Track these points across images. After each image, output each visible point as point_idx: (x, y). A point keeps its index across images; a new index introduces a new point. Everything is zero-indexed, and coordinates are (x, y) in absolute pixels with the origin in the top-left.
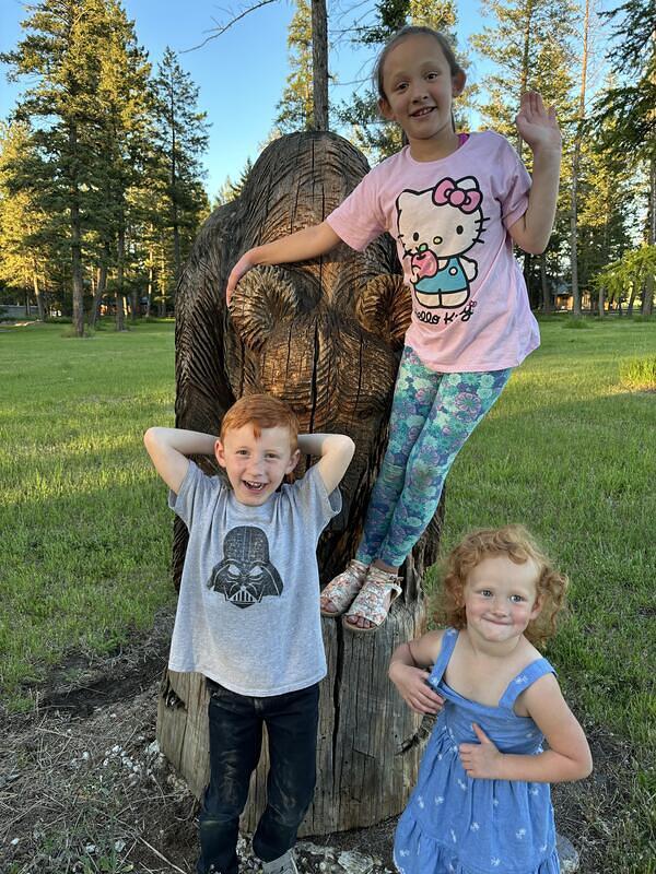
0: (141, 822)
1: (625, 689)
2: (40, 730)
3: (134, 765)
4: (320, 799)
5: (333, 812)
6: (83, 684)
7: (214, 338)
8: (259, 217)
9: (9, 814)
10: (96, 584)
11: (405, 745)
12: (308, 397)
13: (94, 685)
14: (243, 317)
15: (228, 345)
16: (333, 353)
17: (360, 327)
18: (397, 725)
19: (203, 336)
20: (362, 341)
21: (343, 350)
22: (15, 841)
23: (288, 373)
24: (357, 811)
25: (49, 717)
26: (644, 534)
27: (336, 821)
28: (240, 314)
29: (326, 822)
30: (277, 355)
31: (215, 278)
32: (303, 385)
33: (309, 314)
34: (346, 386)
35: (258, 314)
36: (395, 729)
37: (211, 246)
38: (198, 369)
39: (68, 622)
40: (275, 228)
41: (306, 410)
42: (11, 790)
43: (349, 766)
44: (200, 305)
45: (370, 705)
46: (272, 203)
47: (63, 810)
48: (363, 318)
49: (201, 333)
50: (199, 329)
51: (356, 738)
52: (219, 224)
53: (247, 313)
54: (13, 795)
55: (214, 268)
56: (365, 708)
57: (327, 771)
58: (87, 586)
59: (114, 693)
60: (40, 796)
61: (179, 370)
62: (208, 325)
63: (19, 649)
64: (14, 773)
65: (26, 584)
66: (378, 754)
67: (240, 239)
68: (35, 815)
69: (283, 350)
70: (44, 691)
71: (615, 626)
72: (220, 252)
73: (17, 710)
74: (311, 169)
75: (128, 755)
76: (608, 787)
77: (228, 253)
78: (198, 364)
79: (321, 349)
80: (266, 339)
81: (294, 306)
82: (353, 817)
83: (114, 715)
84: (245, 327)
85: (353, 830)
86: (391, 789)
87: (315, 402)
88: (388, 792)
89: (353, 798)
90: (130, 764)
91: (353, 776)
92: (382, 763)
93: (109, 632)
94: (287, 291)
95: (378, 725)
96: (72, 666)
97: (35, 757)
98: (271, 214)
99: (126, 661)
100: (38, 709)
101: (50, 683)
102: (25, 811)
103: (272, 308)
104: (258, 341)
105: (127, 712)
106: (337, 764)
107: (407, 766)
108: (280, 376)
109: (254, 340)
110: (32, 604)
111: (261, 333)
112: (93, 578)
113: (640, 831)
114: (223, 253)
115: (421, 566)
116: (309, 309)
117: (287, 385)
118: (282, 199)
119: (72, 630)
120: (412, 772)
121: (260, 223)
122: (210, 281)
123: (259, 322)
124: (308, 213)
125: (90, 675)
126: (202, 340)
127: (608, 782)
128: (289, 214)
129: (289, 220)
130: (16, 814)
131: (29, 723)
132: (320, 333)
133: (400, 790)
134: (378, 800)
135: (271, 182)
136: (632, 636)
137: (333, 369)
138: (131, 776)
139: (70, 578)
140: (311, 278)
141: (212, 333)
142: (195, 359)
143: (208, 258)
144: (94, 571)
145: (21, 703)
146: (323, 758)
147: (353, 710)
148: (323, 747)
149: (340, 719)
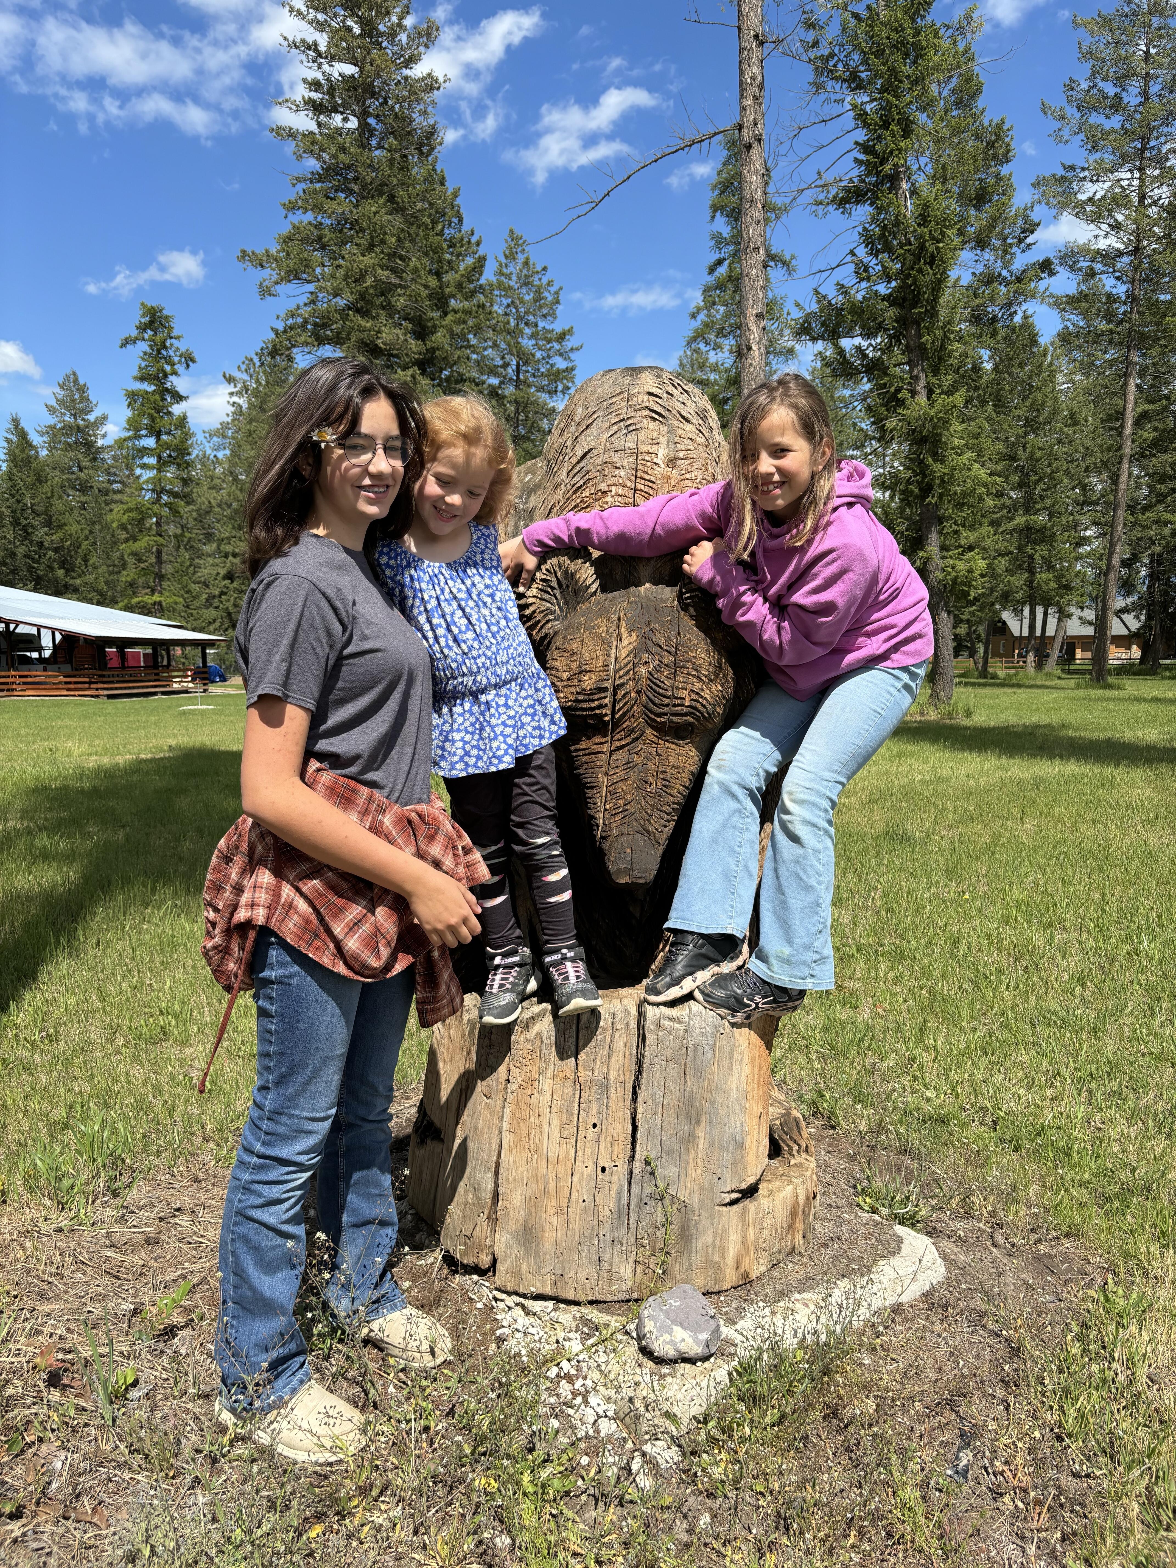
4: (609, 1251)
5: (625, 1270)
11: (733, 1196)
12: (603, 706)
14: (527, 605)
16: (640, 649)
20: (678, 634)
23: (579, 674)
27: (629, 1282)
29: (616, 1284)
32: (599, 690)
34: (654, 692)
35: (546, 600)
40: (574, 492)
41: (604, 723)
45: (680, 1128)
46: (573, 459)
51: (660, 1171)
56: (673, 1130)
57: (620, 1213)
66: (691, 1197)
74: (624, 416)
79: (624, 643)
81: (594, 587)
86: (711, 1252)
87: (613, 712)
88: (707, 1255)
89: (654, 1254)
92: (697, 1213)
95: (692, 1158)
98: (571, 475)
103: (563, 592)
106: (633, 1206)
107: (735, 1226)
108: (570, 679)
109: (541, 634)
117: (579, 690)
118: (585, 455)
132: (623, 624)
133: (724, 1255)
137: (640, 670)
146: (613, 1194)
147: (657, 1132)
148: (615, 1178)
149: (639, 1141)
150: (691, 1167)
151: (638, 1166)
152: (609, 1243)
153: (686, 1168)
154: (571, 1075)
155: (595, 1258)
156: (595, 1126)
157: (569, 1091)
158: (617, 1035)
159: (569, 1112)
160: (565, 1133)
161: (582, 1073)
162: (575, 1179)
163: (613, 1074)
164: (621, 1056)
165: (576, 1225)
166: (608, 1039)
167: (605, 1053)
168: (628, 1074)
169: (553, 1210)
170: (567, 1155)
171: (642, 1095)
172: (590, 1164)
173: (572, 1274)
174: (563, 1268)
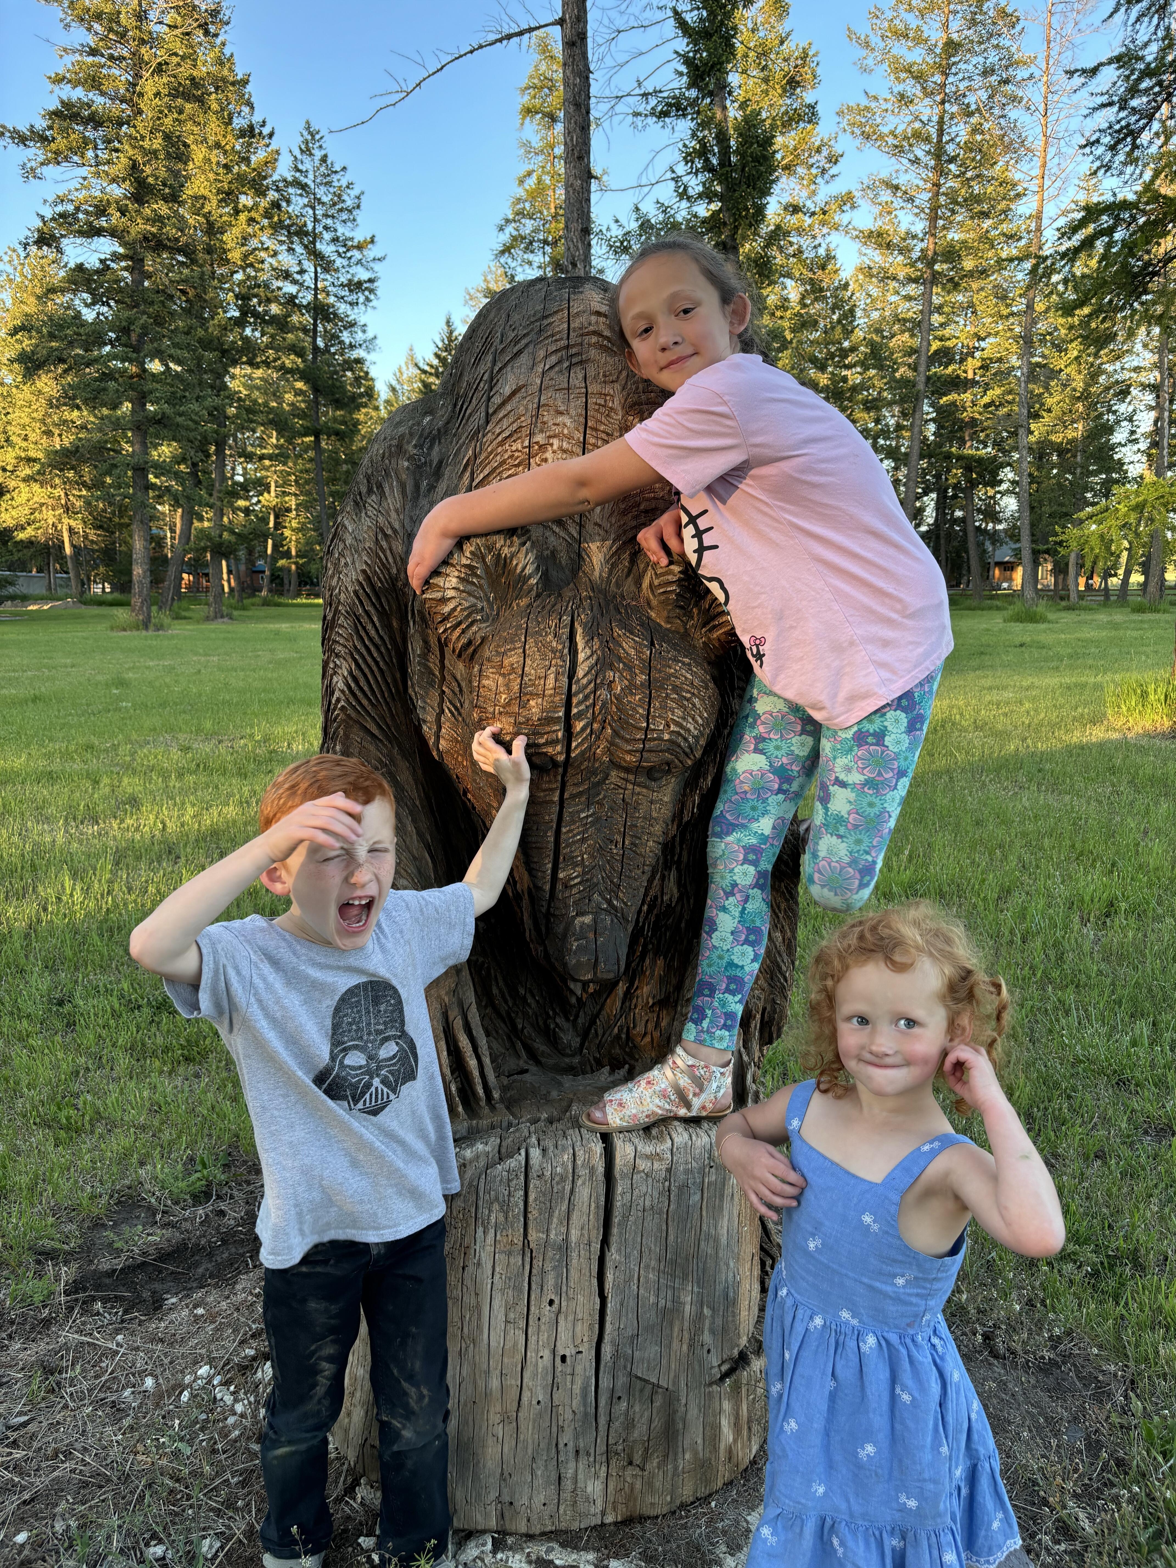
0: (248, 1504)
1: (1118, 1270)
2: (68, 1336)
3: (236, 1401)
4: (572, 1465)
5: (594, 1488)
6: (144, 1254)
7: (392, 639)
8: (472, 425)
9: (8, 1488)
10: (170, 1073)
11: (725, 1368)
12: (554, 742)
13: (165, 1256)
14: (444, 600)
15: (415, 648)
16: (603, 664)
17: (649, 618)
18: (712, 1332)
19: (373, 633)
20: (652, 644)
21: (620, 660)
22: (21, 1538)
23: (522, 697)
24: (638, 1486)
25: (84, 1312)
26: (1150, 990)
27: (599, 1503)
28: (439, 595)
29: (582, 1507)
30: (501, 666)
31: (395, 531)
32: (550, 720)
33: (560, 595)
34: (623, 723)
35: (470, 594)
36: (707, 1338)
37: (387, 474)
38: (361, 689)
39: (119, 1142)
40: (501, 444)
41: (555, 764)
42: (15, 1444)
43: (624, 1405)
44: (368, 578)
45: (662, 1295)
46: (497, 400)
47: (109, 1480)
48: (654, 602)
49: (369, 627)
50: (364, 620)
51: (637, 1354)
52: (402, 437)
53: (450, 593)
54: (18, 1454)
55: (393, 514)
56: (652, 1299)
57: (586, 1414)
58: (154, 1078)
59: (200, 1270)
60: (68, 1455)
61: (329, 691)
62: (382, 614)
63: (31, 1189)
64: (20, 1414)
65: (45, 1073)
66: (676, 1382)
67: (440, 462)
68: (58, 1489)
69: (514, 659)
70: (74, 1266)
71: (1100, 1155)
72: (403, 486)
73: (25, 1300)
74: (564, 343)
75: (226, 1383)
76: (1089, 1446)
77: (417, 487)
78: (362, 683)
79: (581, 656)
80: (483, 639)
81: (533, 581)
82: (631, 1496)
83: (200, 1311)
84: (445, 619)
85: (628, 1521)
86: (700, 1448)
87: (568, 750)
88: (696, 1453)
89: (630, 1463)
90: (229, 1399)
91: (630, 1425)
92: (683, 1401)
93: (191, 1159)
94: (521, 555)
95: (676, 1329)
96: (125, 1220)
97: (58, 1384)
98: (494, 419)
99: (222, 1213)
100: (63, 1298)
101: (86, 1252)
102: (40, 1482)
103: (494, 583)
104: (470, 643)
105: (224, 1305)
106: (602, 1402)
107: (726, 1405)
108: (508, 704)
109: (463, 640)
110: (53, 1108)
111: (474, 628)
112: (164, 1063)
113: (1146, 1527)
114: (409, 489)
115: (755, 1046)
116: (560, 588)
117: (522, 719)
118: (514, 393)
119: (127, 1154)
120: (737, 1417)
121: (475, 436)
122: (386, 536)
123: (472, 610)
124: (560, 419)
125: (157, 1237)
126: (371, 639)
127: (1088, 1438)
128: (526, 420)
129: (525, 431)
130: (24, 1488)
131: (47, 1323)
132: (579, 631)
133: (715, 1449)
134: (676, 1468)
135: (494, 362)
136: (1130, 1174)
137: (603, 693)
138: (231, 1420)
139: (124, 1061)
140: (562, 534)
141: (388, 626)
142: (356, 672)
143: (382, 494)
144: (166, 1050)
145: (33, 1287)
146: (577, 1389)
147: (632, 1303)
148: (579, 1369)
149: (608, 1319)
150: (675, 1344)
151: (607, 1350)
152: (571, 1455)
153: (670, 1347)
154: (518, 1240)
155: (554, 1476)
156: (551, 1302)
157: (517, 1260)
158: (580, 1182)
159: (517, 1289)
160: (512, 1316)
161: (533, 1235)
162: (527, 1375)
163: (574, 1235)
164: (585, 1209)
165: (528, 1433)
166: (568, 1188)
167: (564, 1207)
168: (594, 1233)
169: (497, 1419)
170: (515, 1344)
171: (613, 1256)
172: (547, 1353)
173: (525, 1501)
174: (512, 1494)
